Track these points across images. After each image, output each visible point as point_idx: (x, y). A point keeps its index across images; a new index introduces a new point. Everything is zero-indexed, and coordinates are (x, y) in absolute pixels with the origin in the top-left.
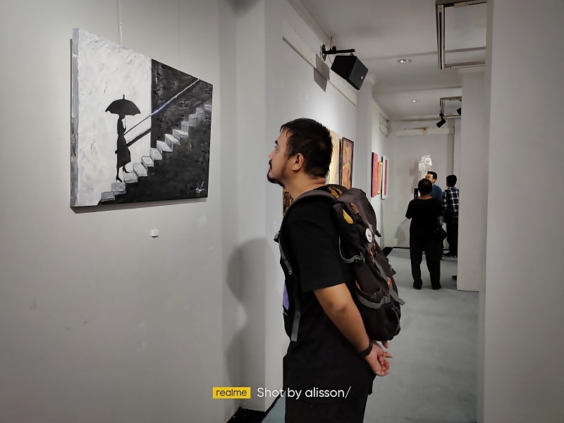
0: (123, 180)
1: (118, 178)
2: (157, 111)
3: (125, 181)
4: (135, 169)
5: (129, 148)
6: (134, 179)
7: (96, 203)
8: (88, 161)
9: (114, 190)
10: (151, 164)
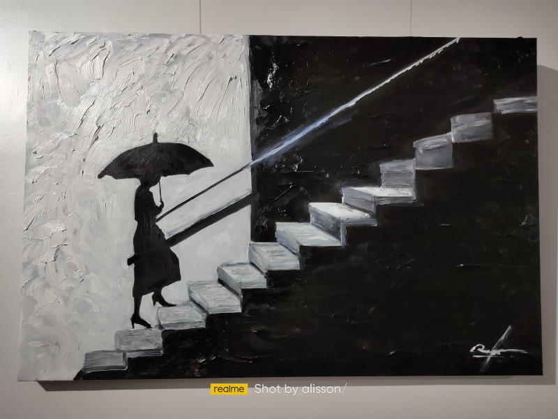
0: (153, 323)
1: (136, 319)
2: (273, 152)
3: (161, 327)
4: (197, 297)
5: (173, 249)
6: (195, 319)
7: (70, 375)
8: (47, 285)
9: (123, 348)
10: (257, 280)
